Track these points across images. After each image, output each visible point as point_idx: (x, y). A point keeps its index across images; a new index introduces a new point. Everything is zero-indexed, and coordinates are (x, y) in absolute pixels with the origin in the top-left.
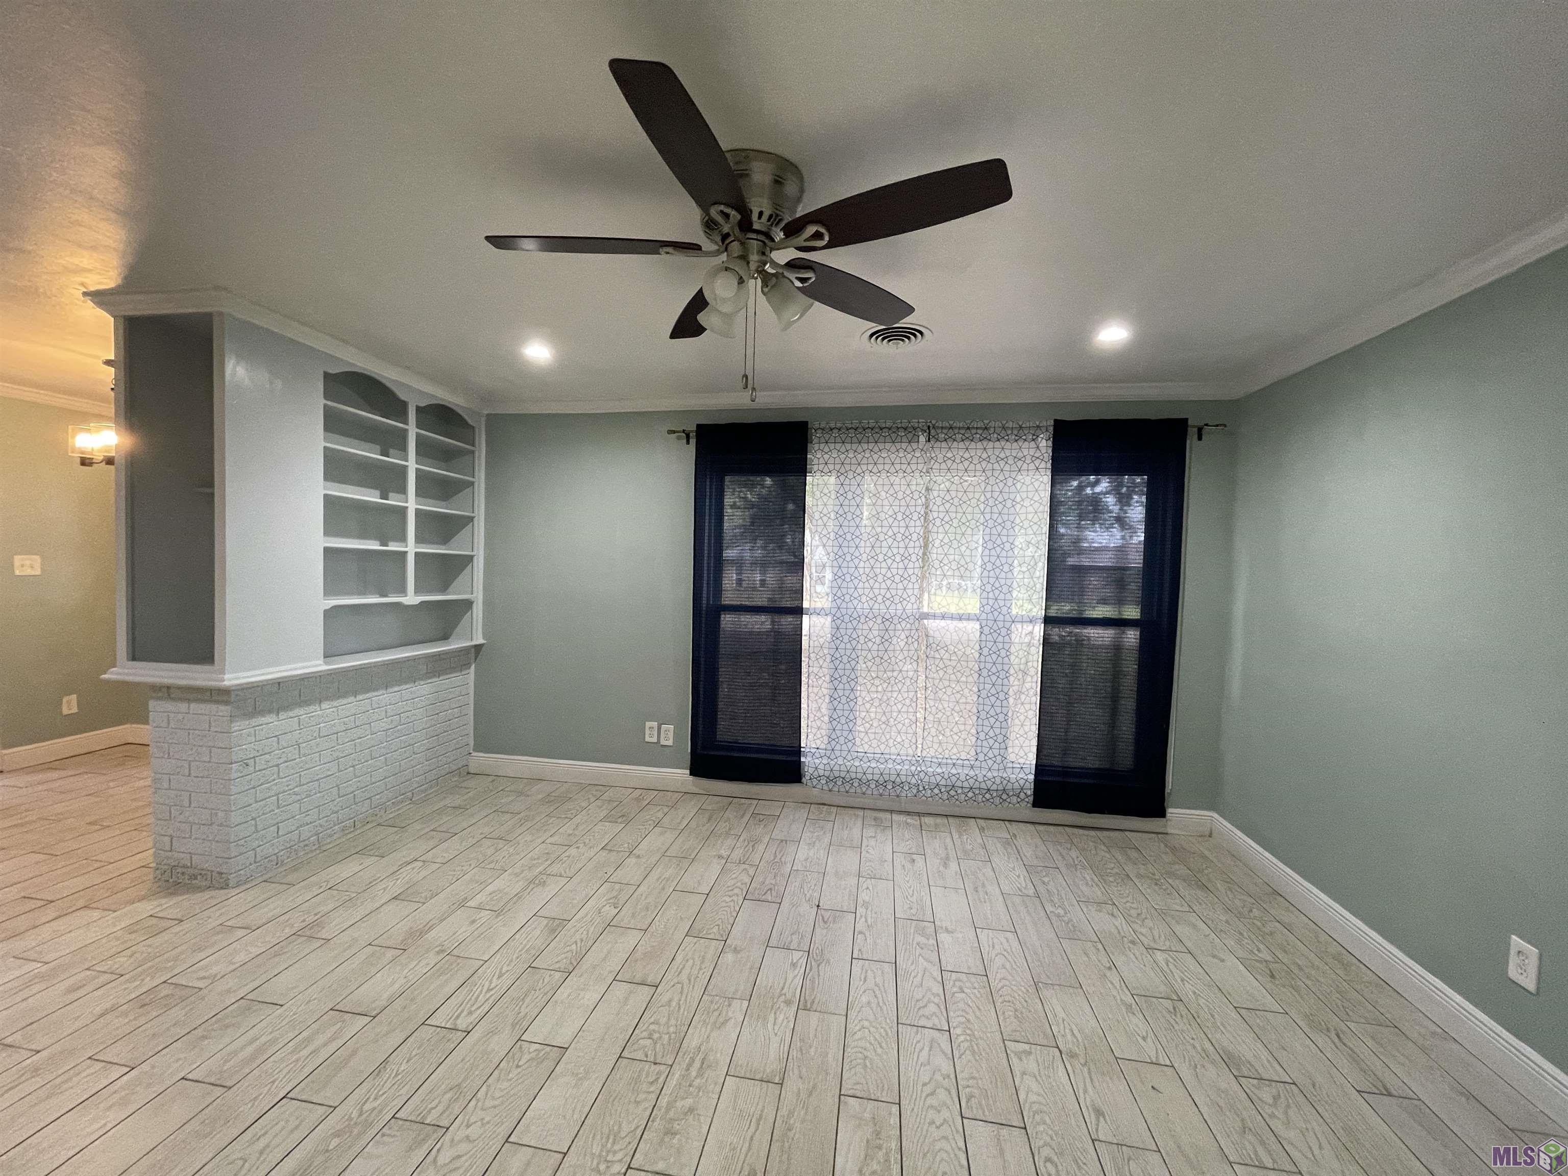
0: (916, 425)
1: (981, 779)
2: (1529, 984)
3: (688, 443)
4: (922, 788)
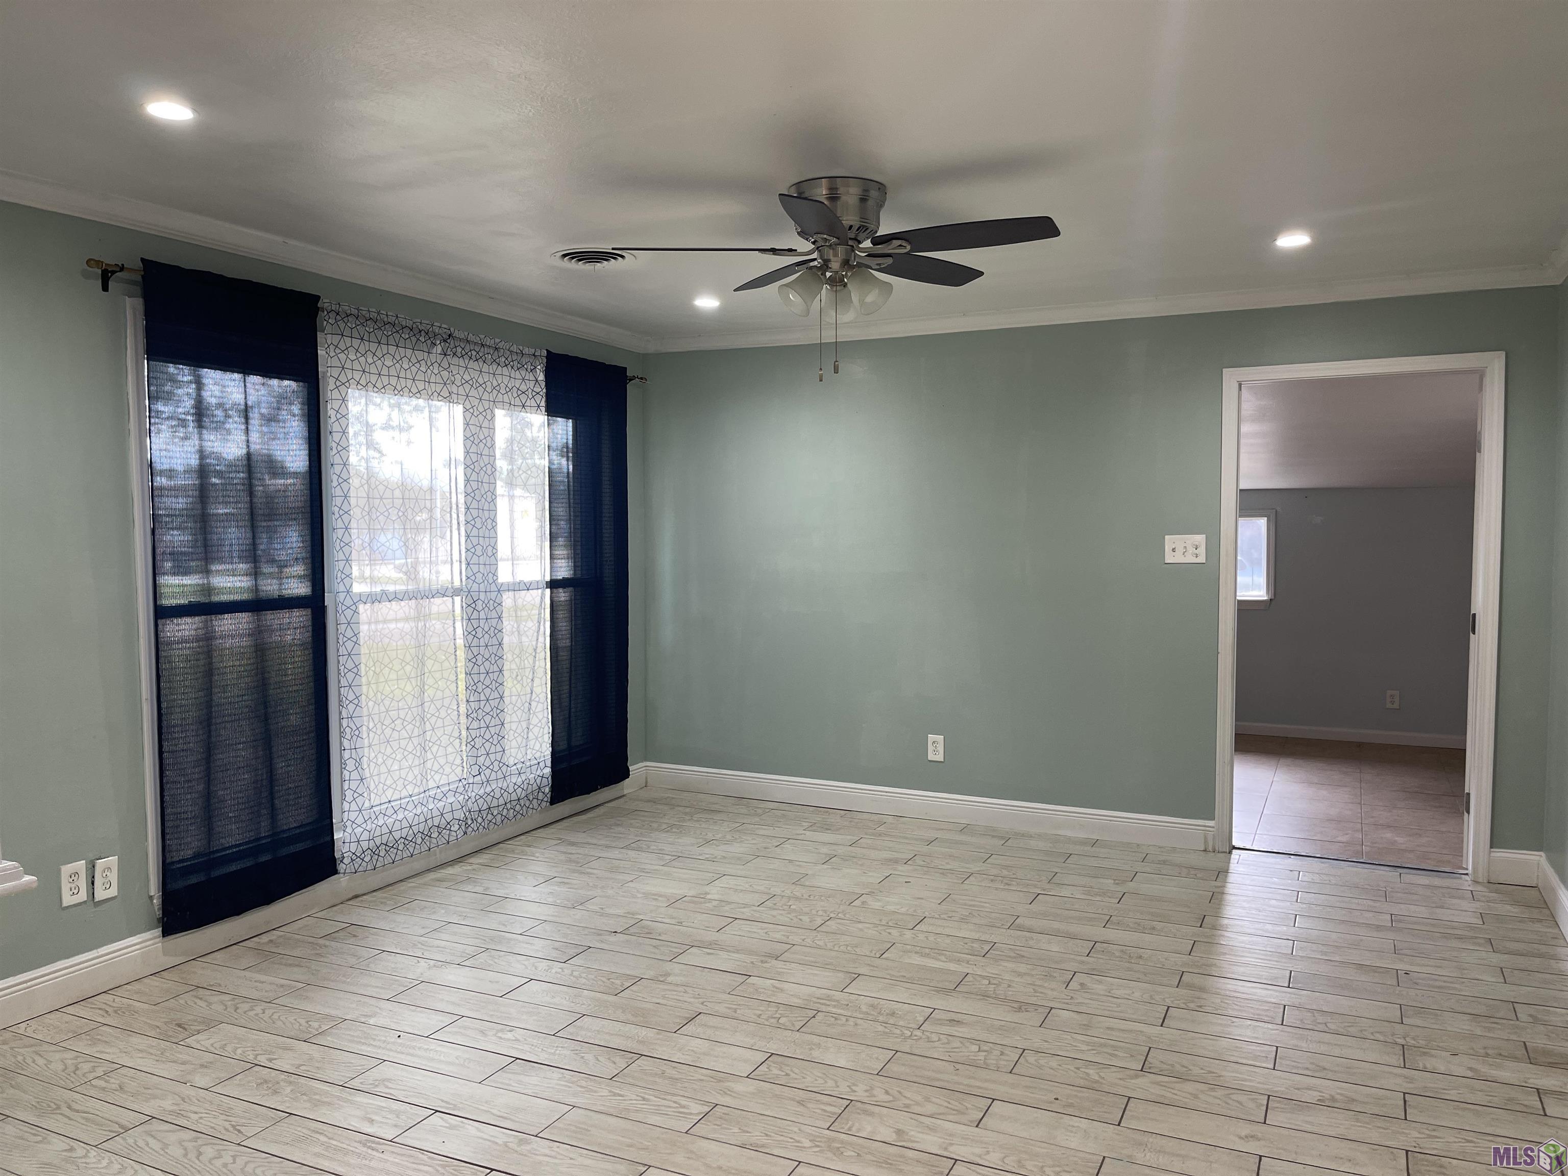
0: (441, 332)
2: (940, 757)
3: (105, 288)
4: (469, 822)
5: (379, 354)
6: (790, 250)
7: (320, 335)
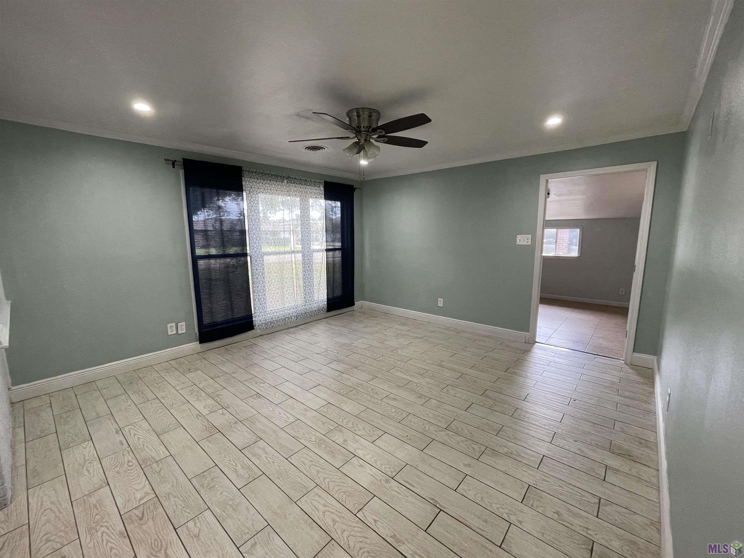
0: (284, 176)
1: (308, 309)
2: (442, 305)
3: (174, 167)
4: (298, 316)
5: (270, 183)
6: (348, 137)
7: (243, 178)
